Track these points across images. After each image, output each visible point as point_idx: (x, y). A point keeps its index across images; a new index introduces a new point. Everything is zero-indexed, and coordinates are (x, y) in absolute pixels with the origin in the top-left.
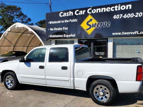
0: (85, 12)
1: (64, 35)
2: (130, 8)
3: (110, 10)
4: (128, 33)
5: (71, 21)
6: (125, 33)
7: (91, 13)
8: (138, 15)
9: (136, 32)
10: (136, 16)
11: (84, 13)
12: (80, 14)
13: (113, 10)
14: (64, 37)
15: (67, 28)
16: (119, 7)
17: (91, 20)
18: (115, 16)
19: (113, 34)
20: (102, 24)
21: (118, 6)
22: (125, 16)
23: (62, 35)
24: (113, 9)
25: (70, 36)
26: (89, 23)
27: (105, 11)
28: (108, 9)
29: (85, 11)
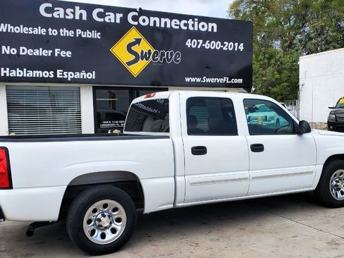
0: (121, 18)
1: (58, 71)
2: (215, 30)
3: (179, 26)
4: (213, 80)
5: (80, 35)
6: (208, 80)
7: (136, 23)
8: (227, 47)
9: (225, 80)
10: (225, 48)
11: (118, 21)
12: (107, 19)
13: (186, 28)
14: (58, 76)
15: (69, 54)
16: (196, 23)
17: (138, 41)
18: (189, 40)
19: (188, 80)
20: (163, 54)
21: (193, 20)
22: (207, 46)
23: (51, 72)
24: (185, 25)
25: (78, 75)
26: (133, 48)
27: (168, 26)
28: (174, 24)
29: (121, 15)
